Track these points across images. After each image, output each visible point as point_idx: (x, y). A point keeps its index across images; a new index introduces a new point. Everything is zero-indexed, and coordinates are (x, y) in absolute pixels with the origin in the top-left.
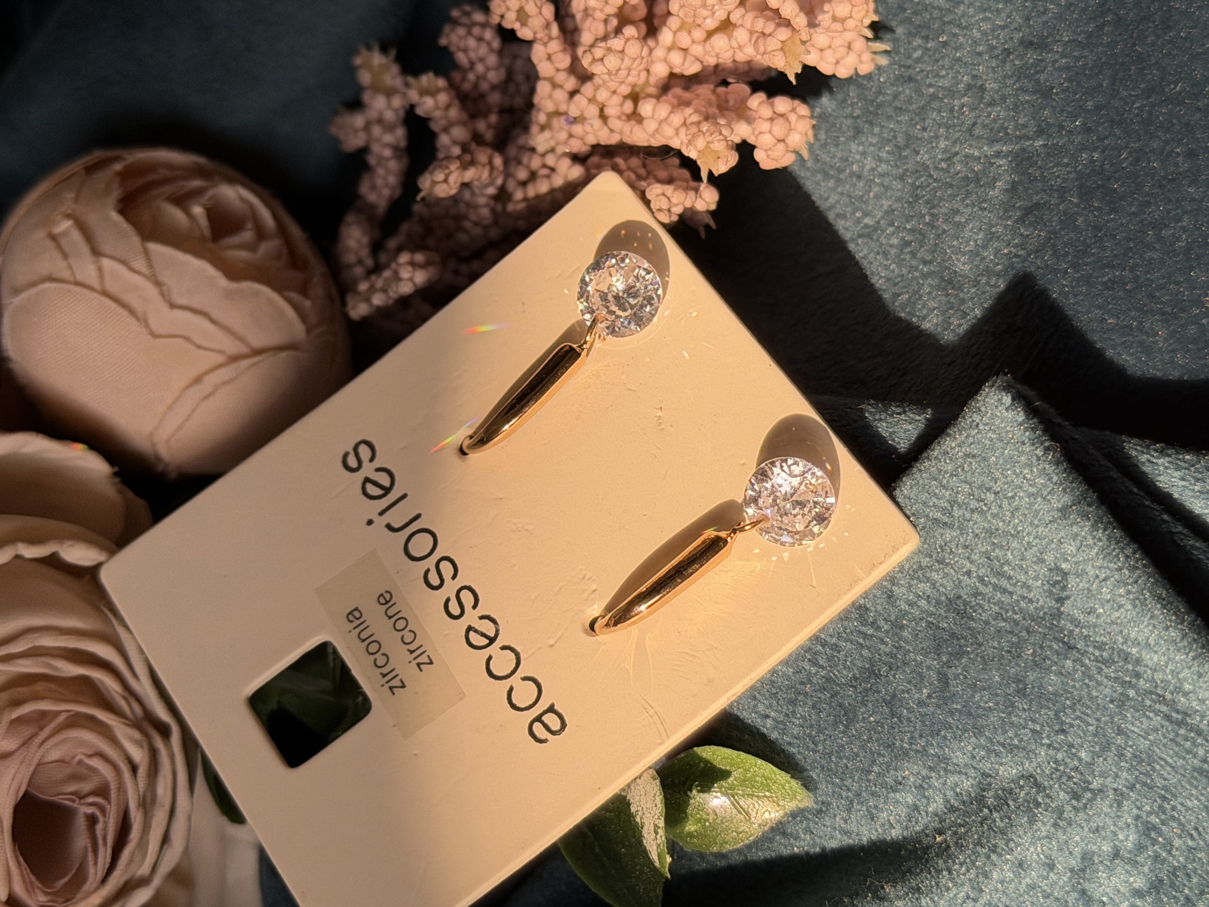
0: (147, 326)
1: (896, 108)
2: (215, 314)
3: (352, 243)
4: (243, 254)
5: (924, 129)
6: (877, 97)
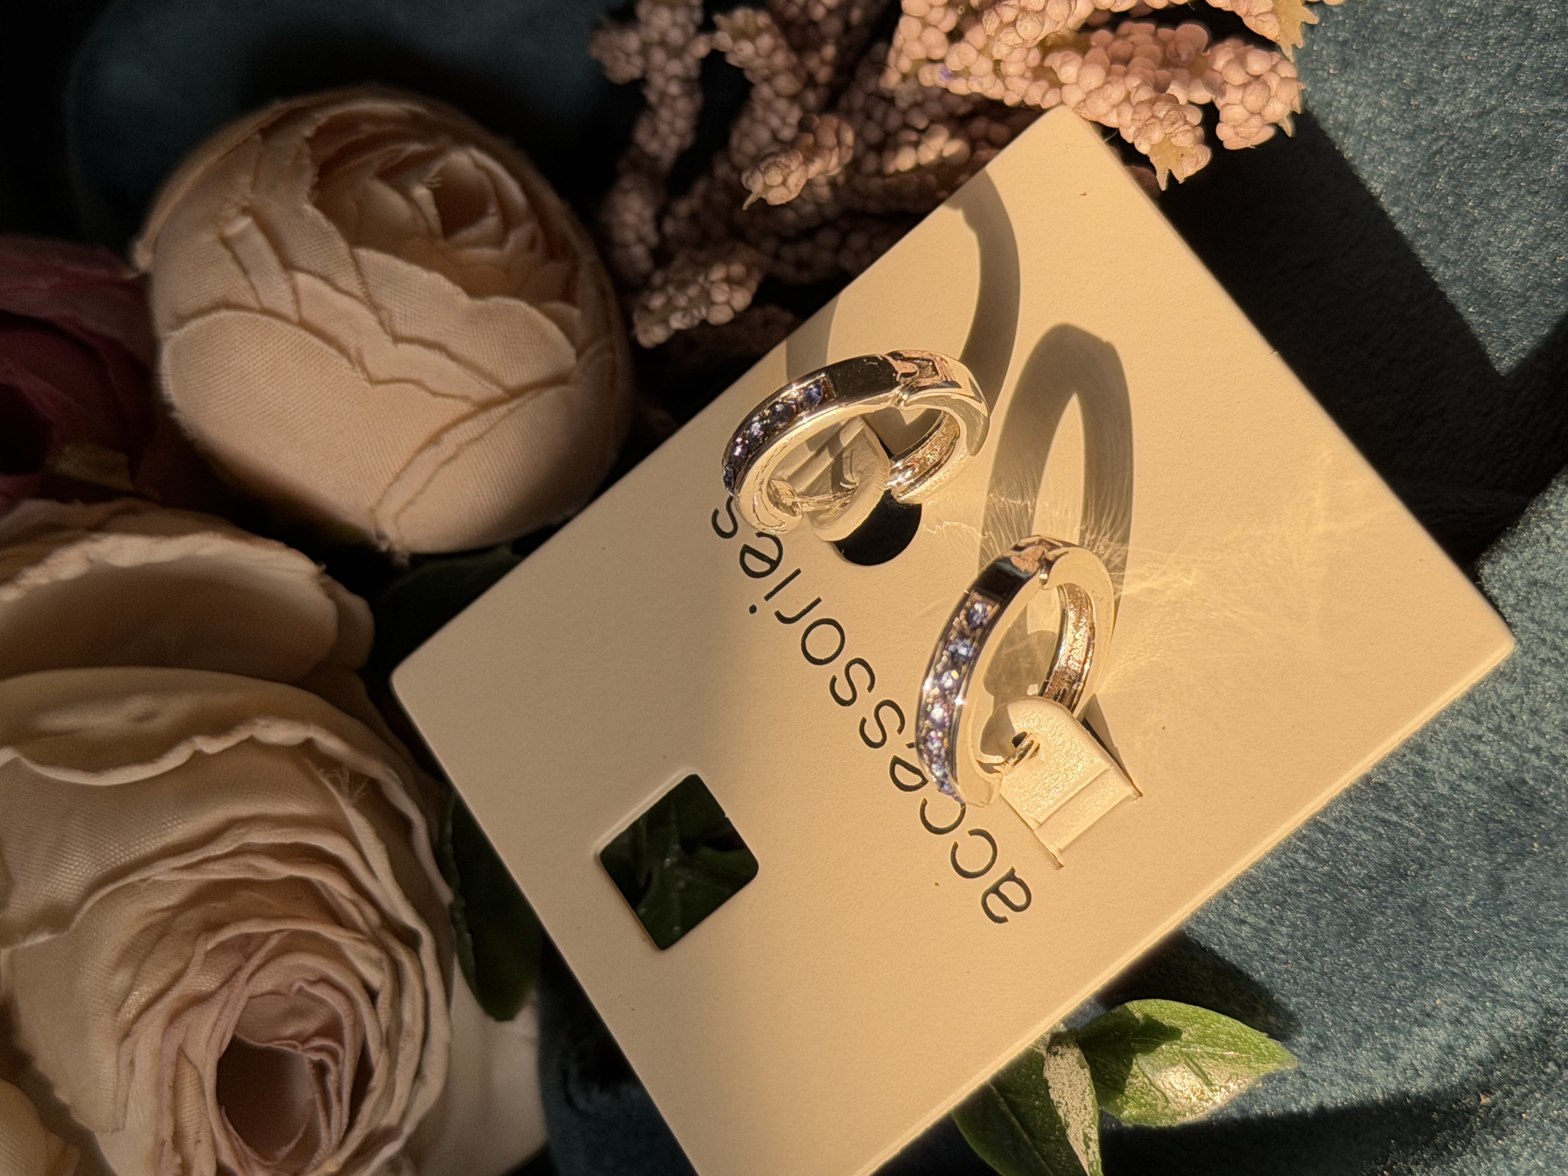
0: (364, 369)
1: (1402, 33)
2: (454, 346)
3: (630, 218)
4: (488, 253)
5: (1444, 68)
6: (1372, 16)
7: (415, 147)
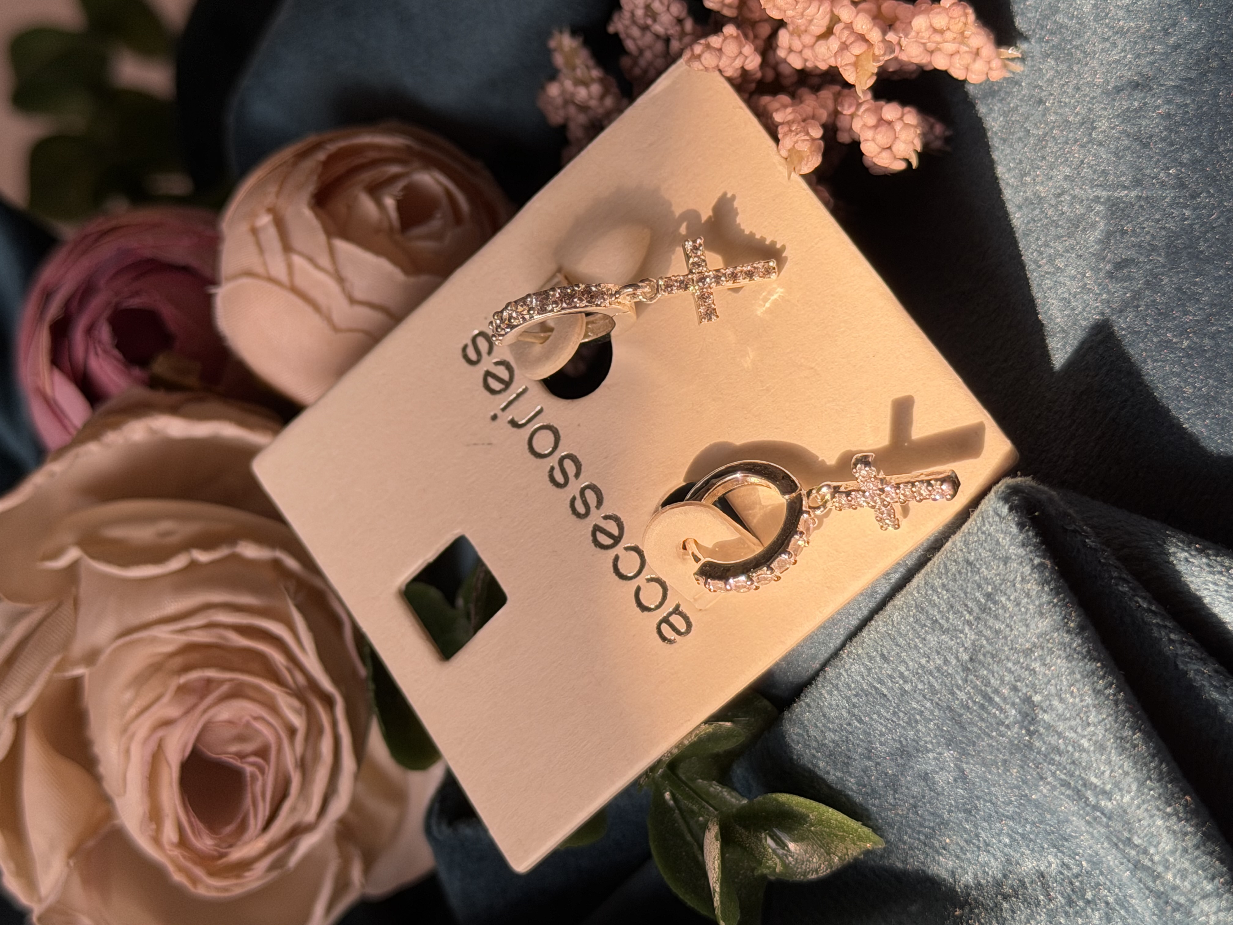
0: (330, 320)
4: (428, 244)
7: (395, 169)
